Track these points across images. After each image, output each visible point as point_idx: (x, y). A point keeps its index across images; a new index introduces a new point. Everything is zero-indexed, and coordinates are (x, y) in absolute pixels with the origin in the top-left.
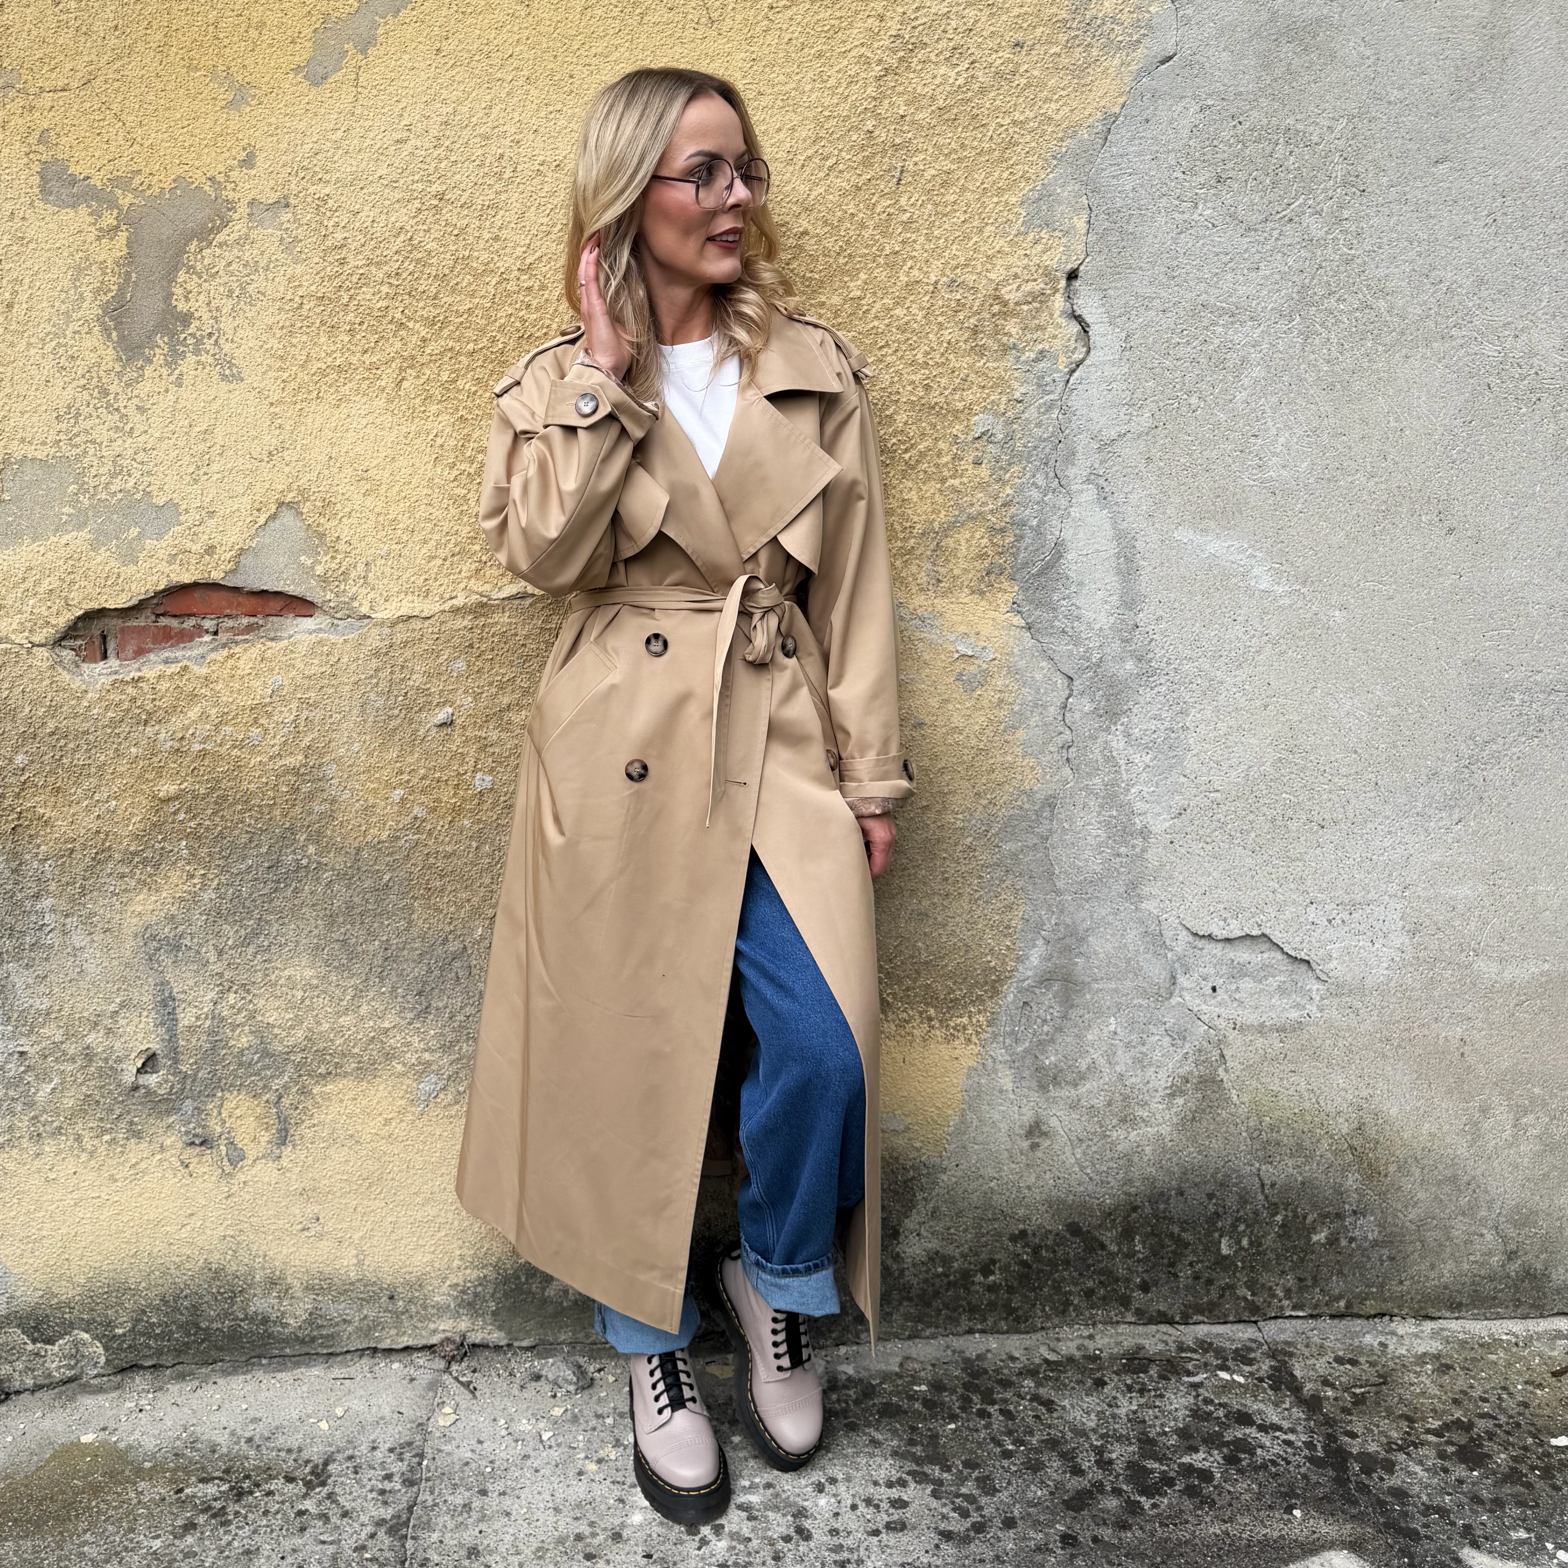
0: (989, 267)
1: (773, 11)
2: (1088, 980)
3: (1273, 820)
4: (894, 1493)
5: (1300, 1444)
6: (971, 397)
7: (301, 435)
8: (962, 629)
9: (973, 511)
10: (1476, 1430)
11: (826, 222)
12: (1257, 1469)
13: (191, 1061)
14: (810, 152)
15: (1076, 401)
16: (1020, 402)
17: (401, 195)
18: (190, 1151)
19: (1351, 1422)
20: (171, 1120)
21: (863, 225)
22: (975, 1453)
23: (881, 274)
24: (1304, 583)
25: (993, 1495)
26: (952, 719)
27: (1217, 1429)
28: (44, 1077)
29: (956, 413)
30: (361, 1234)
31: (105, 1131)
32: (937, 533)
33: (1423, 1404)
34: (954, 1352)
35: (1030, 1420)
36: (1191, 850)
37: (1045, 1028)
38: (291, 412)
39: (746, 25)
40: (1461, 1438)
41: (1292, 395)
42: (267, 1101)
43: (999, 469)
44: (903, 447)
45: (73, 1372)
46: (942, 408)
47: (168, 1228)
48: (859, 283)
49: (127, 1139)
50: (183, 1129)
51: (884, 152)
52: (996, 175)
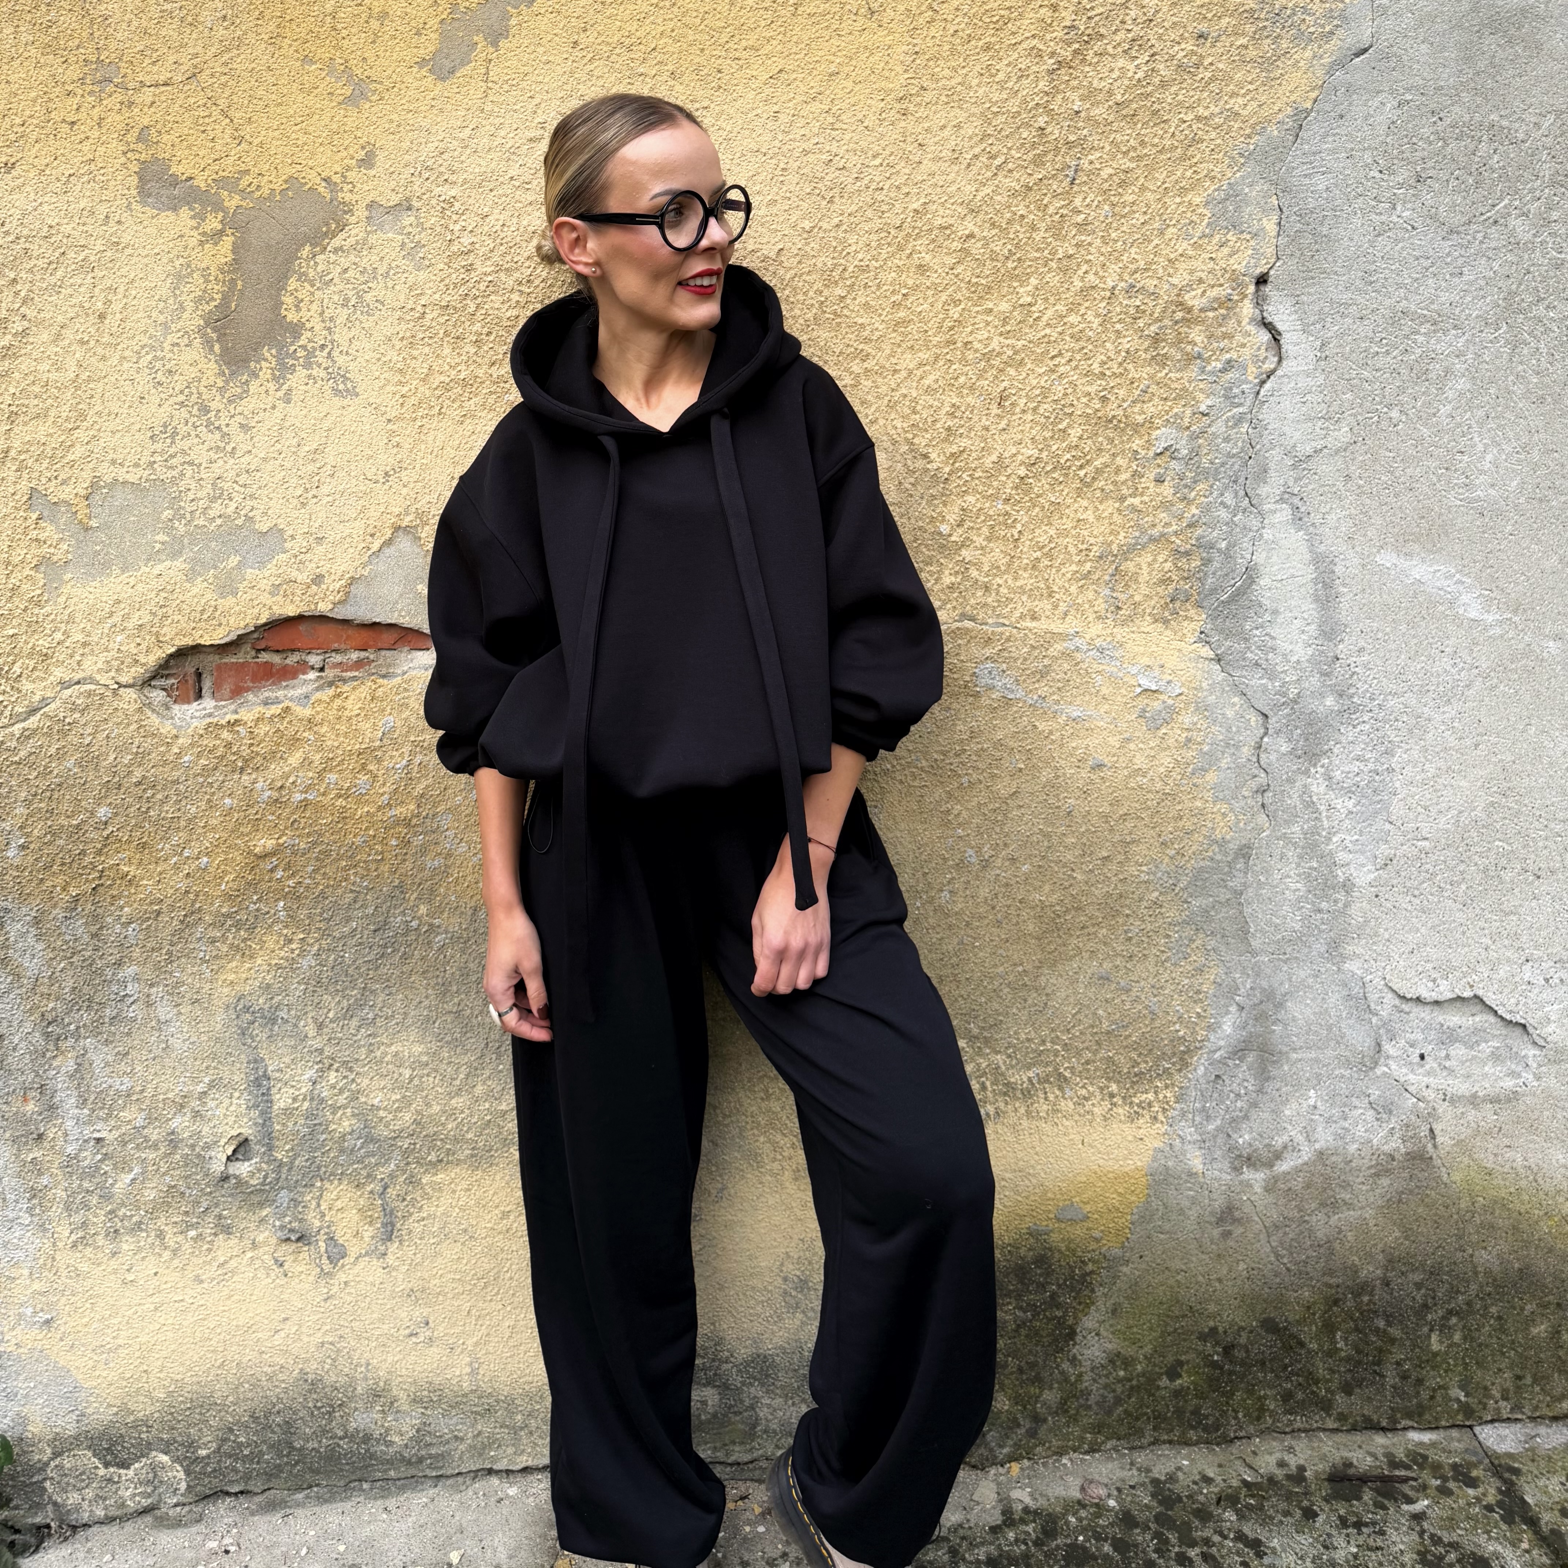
0: (1171, 271)
2: (1285, 1049)
3: (1486, 870)
6: (1152, 409)
7: (420, 454)
8: (1145, 661)
9: (1155, 532)
11: (993, 224)
13: (287, 1147)
14: (976, 150)
15: (1267, 415)
16: (1204, 415)
17: (533, 198)
18: (285, 1247)
20: (264, 1213)
21: (1033, 228)
23: (1053, 279)
24: (1515, 611)
26: (1135, 760)
28: (123, 1166)
29: (1136, 428)
30: (475, 1339)
31: (190, 1226)
32: (1116, 556)
36: (1397, 905)
37: (1239, 1104)
38: (410, 429)
39: (908, 16)
41: (1500, 409)
42: (371, 1192)
43: (1183, 487)
44: (1077, 463)
45: (149, 1501)
46: (1120, 421)
47: (260, 1335)
48: (1030, 288)
49: (215, 1234)
50: (278, 1223)
51: (1057, 149)
52: (1179, 173)
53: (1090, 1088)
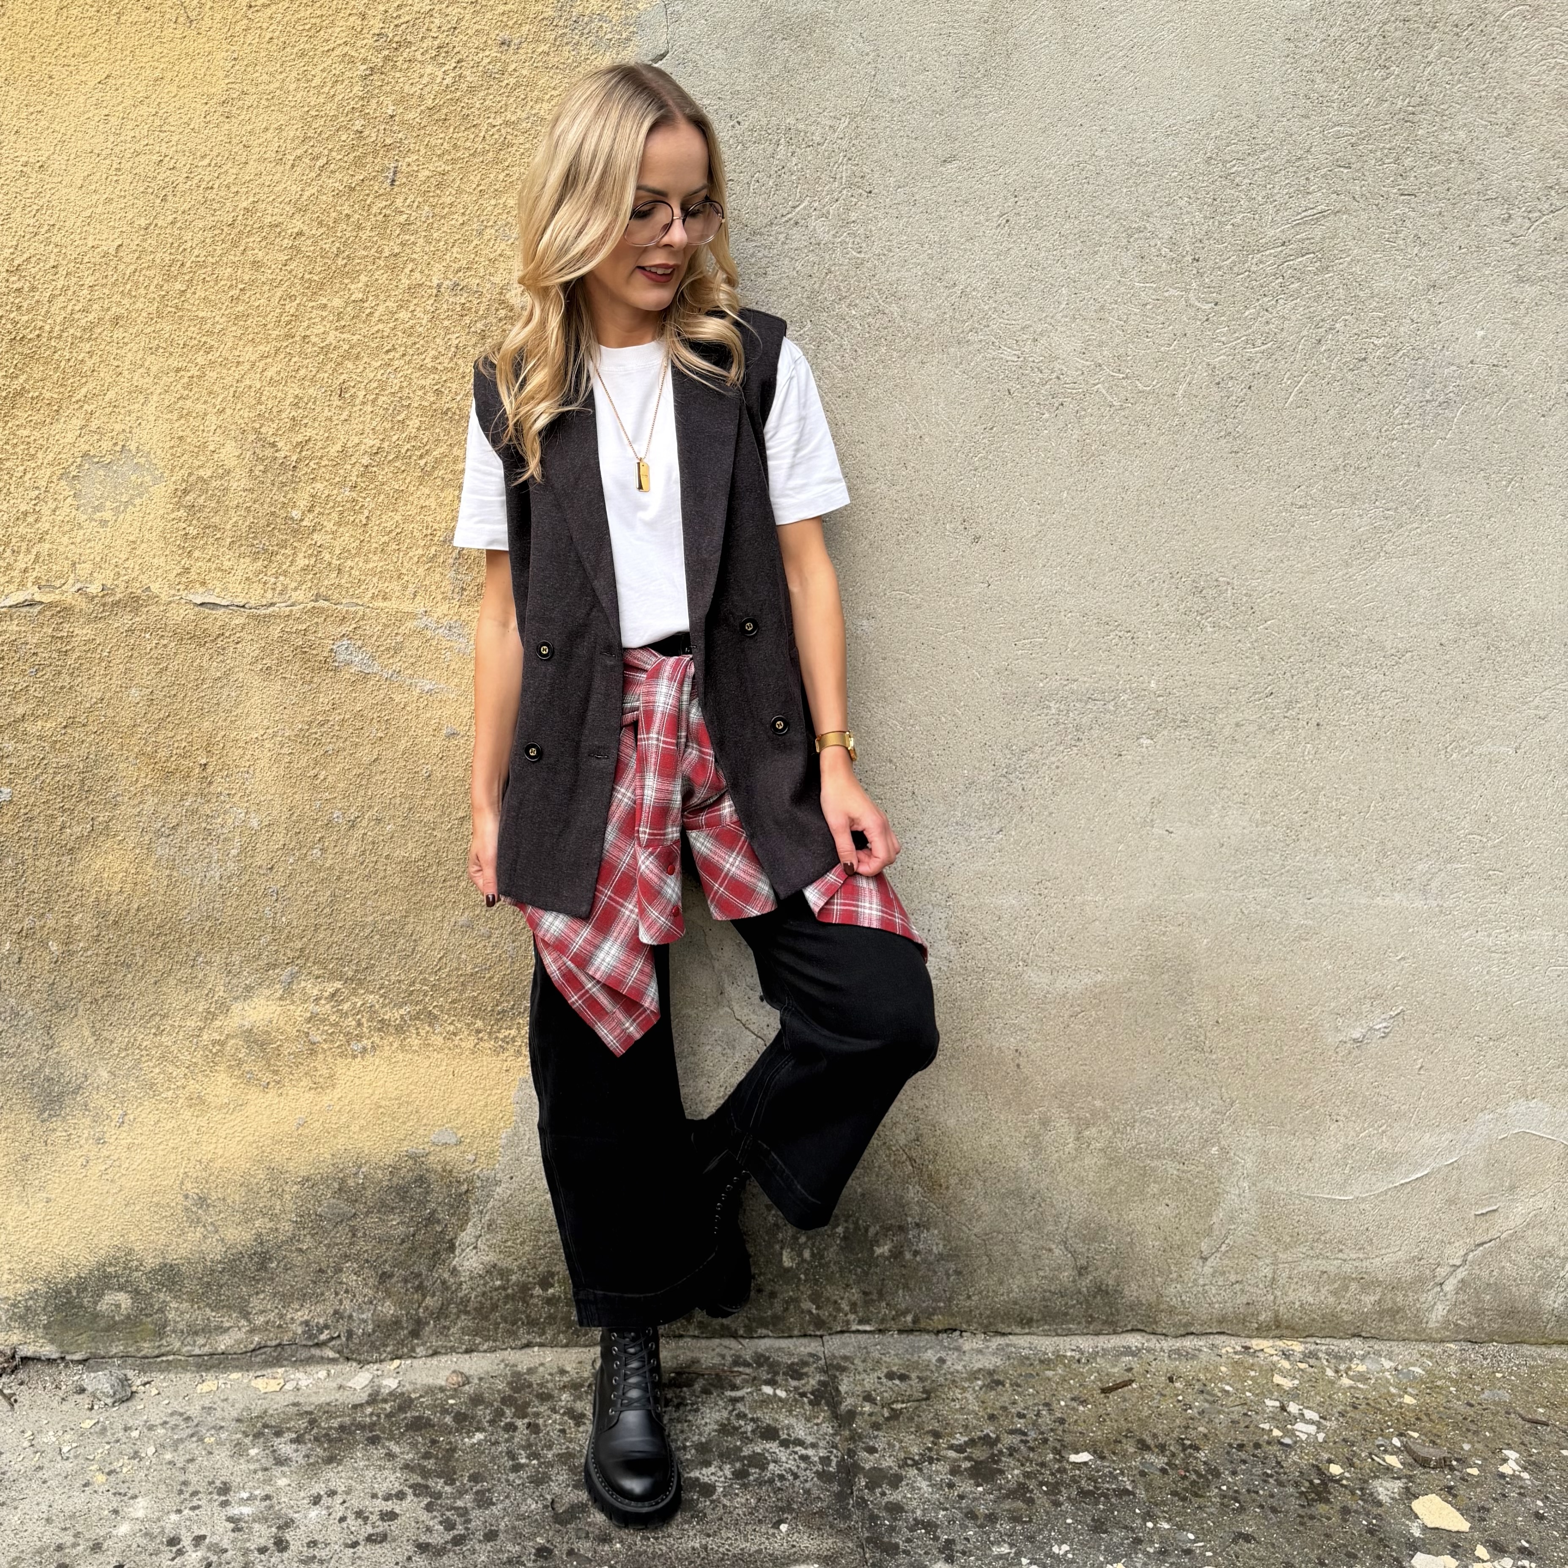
0: (492, 270)
1: (252, 10)
4: (388, 1506)
5: (816, 1459)
10: (1000, 1446)
11: (321, 224)
12: (760, 1483)
14: (299, 152)
19: (876, 1437)
21: (360, 227)
22: (486, 1466)
23: (382, 277)
25: (486, 1508)
27: (738, 1443)
33: (956, 1420)
34: (506, 1365)
35: (554, 1435)
39: (225, 25)
40: (980, 1453)
44: (417, 453)
48: (360, 285)
51: (375, 153)
52: (492, 176)
53: (459, 1026)
